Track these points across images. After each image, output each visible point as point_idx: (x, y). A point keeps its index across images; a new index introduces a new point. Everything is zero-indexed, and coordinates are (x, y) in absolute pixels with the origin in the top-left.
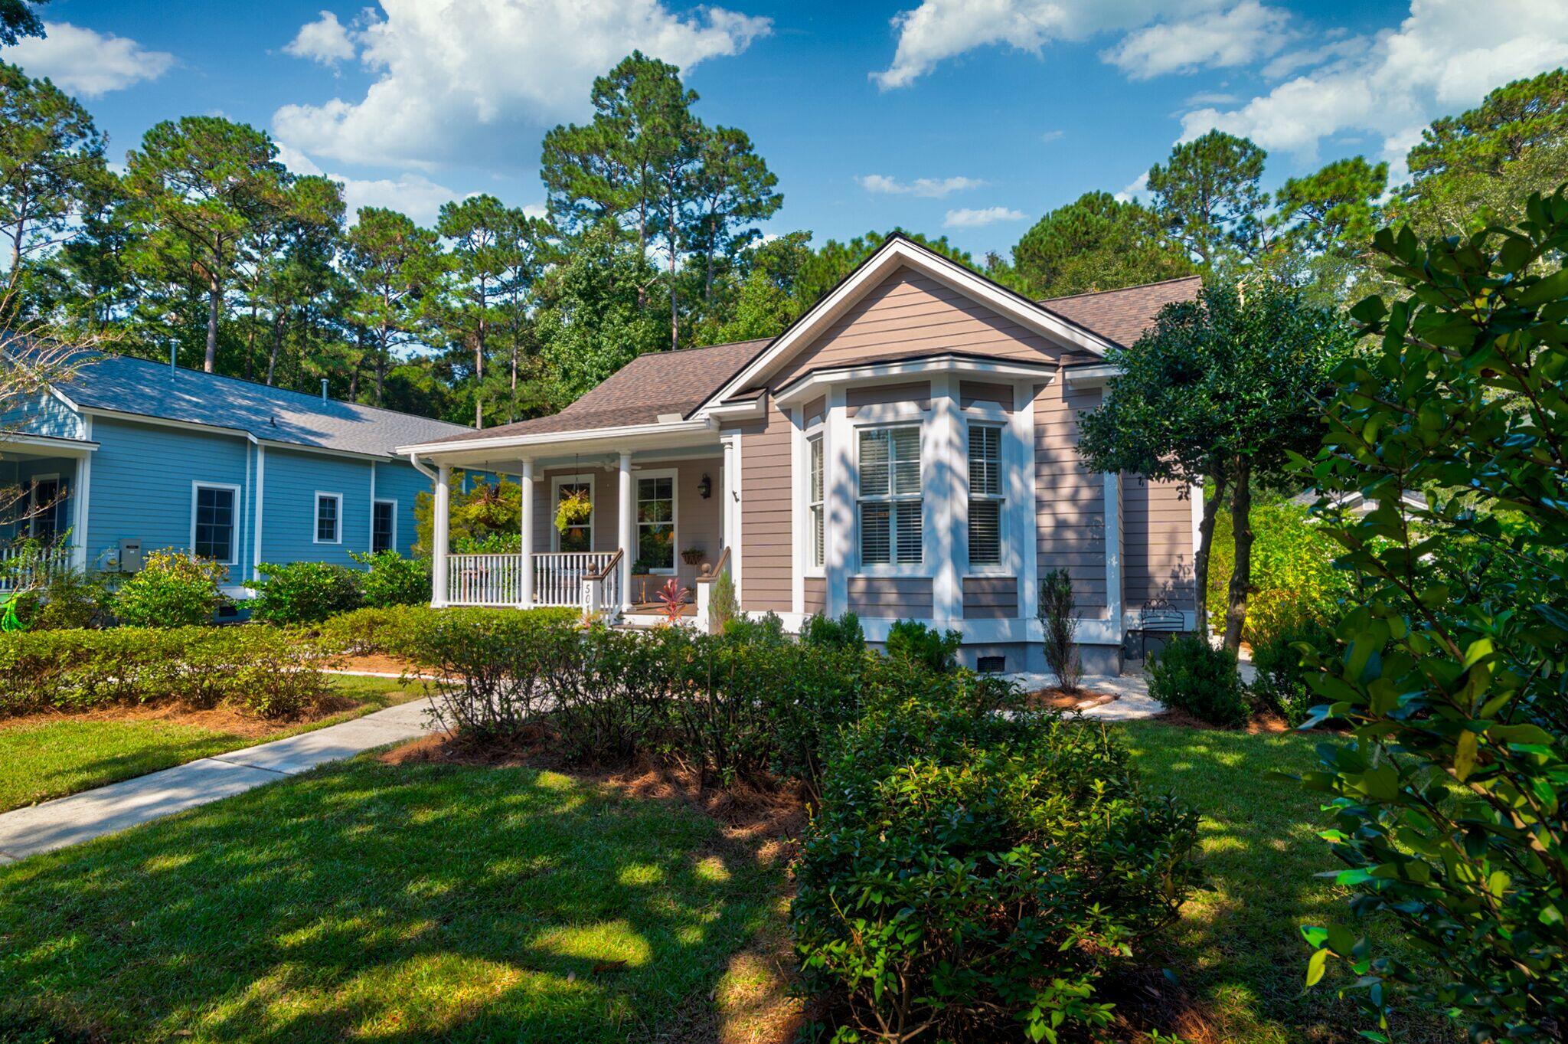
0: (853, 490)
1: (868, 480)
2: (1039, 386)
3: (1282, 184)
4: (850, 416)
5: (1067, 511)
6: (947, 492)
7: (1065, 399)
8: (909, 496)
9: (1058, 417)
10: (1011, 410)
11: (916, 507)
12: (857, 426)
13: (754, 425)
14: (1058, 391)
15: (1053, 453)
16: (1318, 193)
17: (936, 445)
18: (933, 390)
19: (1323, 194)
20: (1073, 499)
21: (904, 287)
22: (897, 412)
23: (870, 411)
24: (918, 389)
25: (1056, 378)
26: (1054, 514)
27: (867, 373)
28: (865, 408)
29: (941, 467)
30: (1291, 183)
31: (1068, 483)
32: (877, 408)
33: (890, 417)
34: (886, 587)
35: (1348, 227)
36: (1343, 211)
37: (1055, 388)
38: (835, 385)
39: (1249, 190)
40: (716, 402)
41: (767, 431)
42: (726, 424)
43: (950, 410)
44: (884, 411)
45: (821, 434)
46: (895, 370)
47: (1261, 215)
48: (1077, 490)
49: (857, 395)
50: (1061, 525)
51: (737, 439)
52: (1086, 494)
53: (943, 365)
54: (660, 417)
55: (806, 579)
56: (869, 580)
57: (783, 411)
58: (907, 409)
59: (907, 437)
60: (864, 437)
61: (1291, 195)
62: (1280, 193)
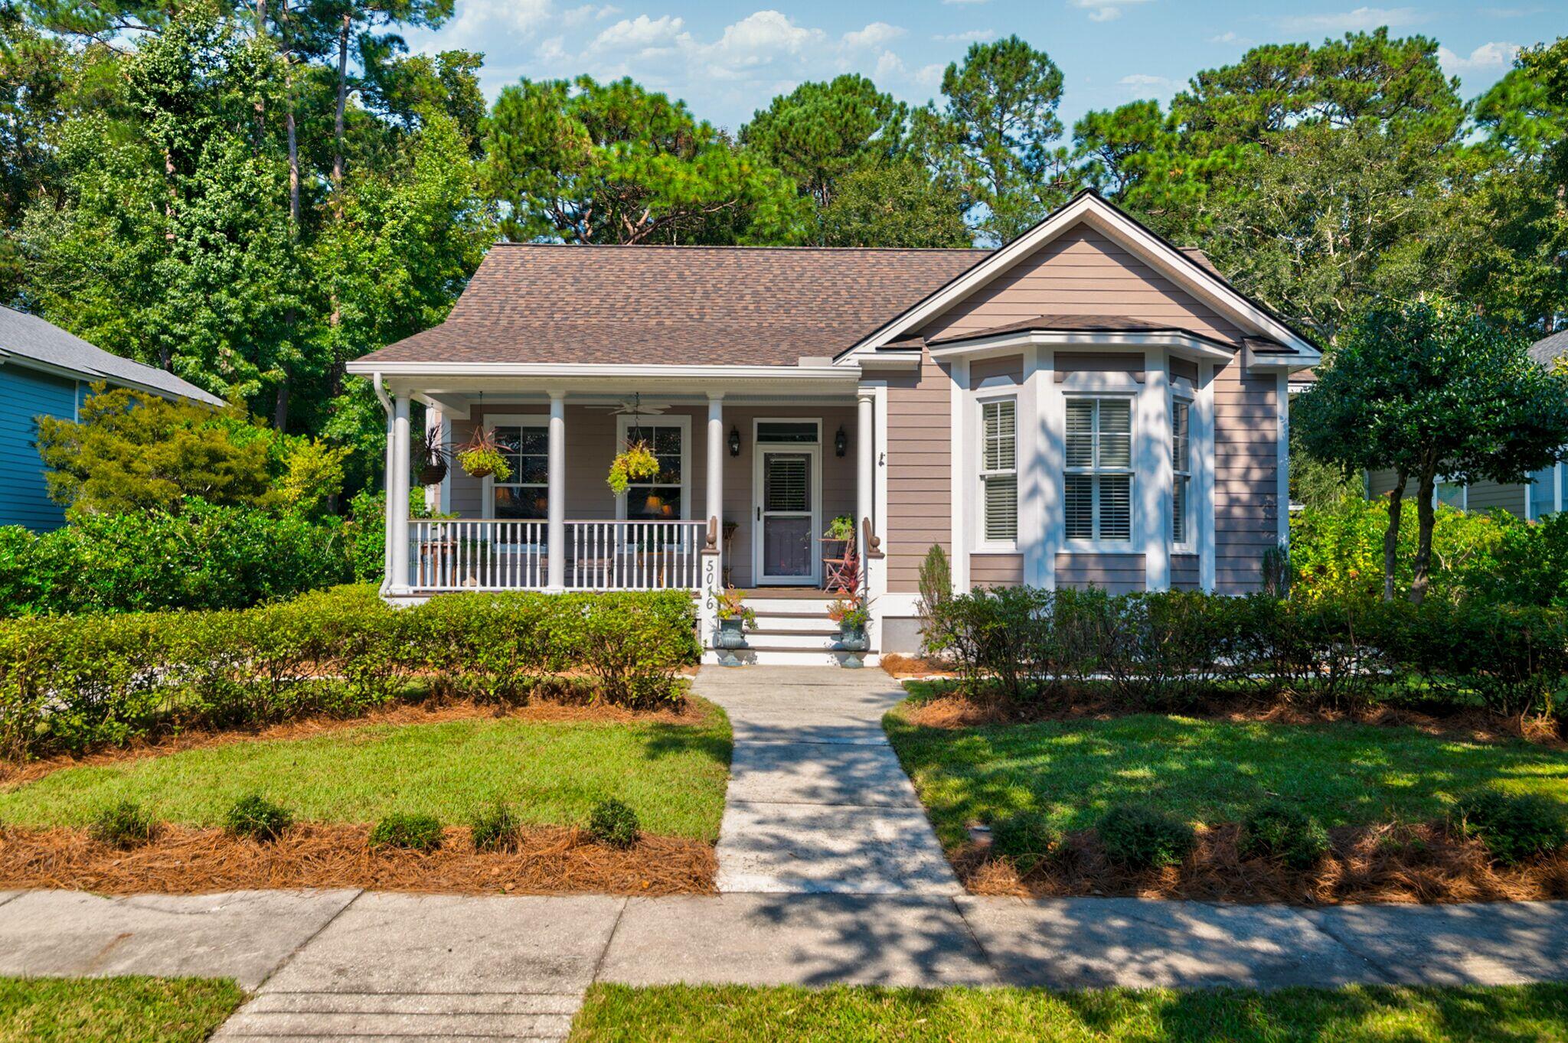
0: (1057, 460)
1: (1075, 449)
2: (1219, 366)
3: (1082, 117)
4: (1057, 381)
5: (1238, 489)
6: (1152, 466)
7: (1243, 381)
8: (1114, 468)
9: (1231, 399)
10: (1196, 387)
11: (1123, 481)
12: (1064, 393)
13: (905, 378)
14: (1237, 374)
15: (1226, 433)
16: (1119, 134)
17: (1146, 417)
18: (1147, 365)
19: (1123, 136)
20: (1245, 479)
21: (1082, 246)
22: (1104, 381)
23: (1075, 378)
24: (1132, 361)
25: (1234, 359)
26: (1228, 493)
27: (1086, 339)
28: (1072, 375)
29: (1149, 440)
30: (1091, 117)
31: (1241, 462)
32: (1082, 375)
33: (1096, 386)
34: (1091, 564)
35: (1148, 179)
36: (1144, 161)
37: (1233, 371)
38: (1042, 348)
39: (1049, 115)
40: (870, 346)
41: (919, 385)
42: (871, 374)
43: (1158, 383)
44: (1090, 379)
45: (1015, 396)
46: (1117, 339)
47: (1050, 146)
48: (1248, 469)
49: (1065, 360)
50: (1233, 501)
51: (881, 392)
52: (1256, 475)
53: (1165, 340)
54: (801, 359)
55: (972, 555)
56: (1074, 556)
57: (940, 365)
58: (1116, 379)
59: (1118, 406)
60: (1071, 404)
61: (1089, 130)
62: (1079, 126)
